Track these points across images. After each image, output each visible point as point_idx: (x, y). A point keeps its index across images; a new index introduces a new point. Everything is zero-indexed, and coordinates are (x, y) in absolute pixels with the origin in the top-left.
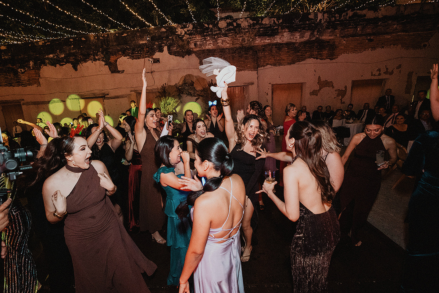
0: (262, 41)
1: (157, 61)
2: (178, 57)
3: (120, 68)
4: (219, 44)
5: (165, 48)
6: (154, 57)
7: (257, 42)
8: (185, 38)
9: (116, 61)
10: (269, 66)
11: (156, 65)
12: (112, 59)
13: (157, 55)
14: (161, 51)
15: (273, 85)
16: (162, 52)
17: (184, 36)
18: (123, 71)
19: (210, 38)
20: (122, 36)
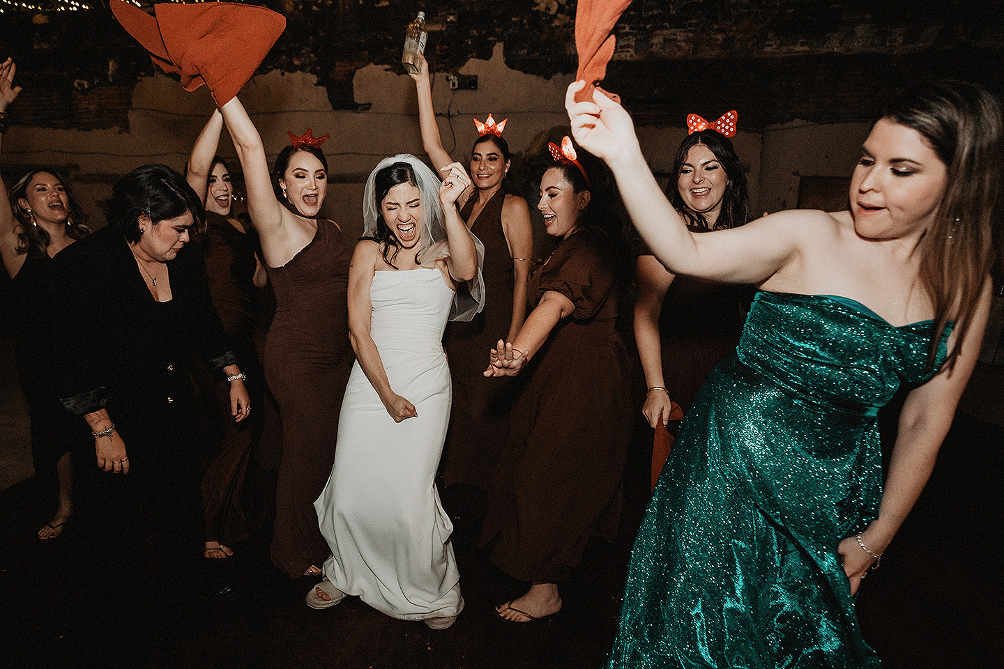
0: (784, 49)
1: (470, 83)
2: (532, 77)
3: (359, 97)
4: (654, 49)
5: (498, 49)
6: (462, 71)
7: (769, 49)
8: (557, 23)
9: (352, 74)
10: (798, 122)
11: (466, 96)
12: (340, 69)
13: (472, 67)
14: (486, 54)
15: (804, 179)
16: (488, 59)
17: (554, 17)
18: (367, 107)
19: (631, 28)
20: (377, 6)
